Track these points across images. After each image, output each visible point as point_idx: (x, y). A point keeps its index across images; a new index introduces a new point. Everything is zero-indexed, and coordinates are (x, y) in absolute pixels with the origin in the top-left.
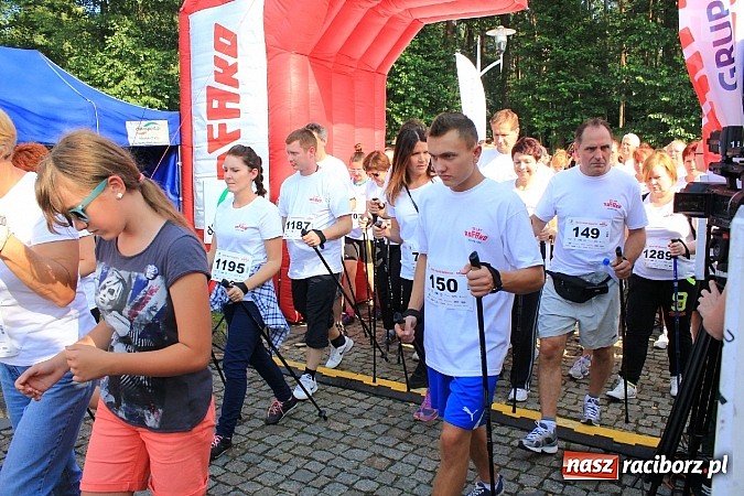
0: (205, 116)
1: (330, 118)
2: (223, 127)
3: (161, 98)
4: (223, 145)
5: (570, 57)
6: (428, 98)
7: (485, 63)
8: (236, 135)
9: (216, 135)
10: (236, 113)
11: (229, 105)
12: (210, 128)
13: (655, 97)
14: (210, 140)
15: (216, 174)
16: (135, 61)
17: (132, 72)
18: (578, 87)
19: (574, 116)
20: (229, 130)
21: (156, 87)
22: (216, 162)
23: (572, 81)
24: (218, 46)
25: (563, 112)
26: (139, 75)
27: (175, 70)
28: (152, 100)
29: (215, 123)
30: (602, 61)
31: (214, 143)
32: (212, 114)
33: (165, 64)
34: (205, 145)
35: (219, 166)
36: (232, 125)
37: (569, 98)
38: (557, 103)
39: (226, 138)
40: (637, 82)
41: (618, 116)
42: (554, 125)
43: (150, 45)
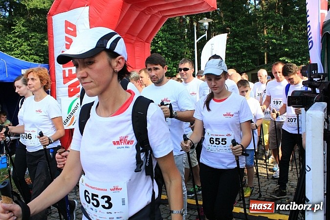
0: (61, 66)
2: (70, 71)
3: (40, 56)
4: (70, 80)
5: (239, 31)
6: (172, 53)
7: (198, 36)
9: (67, 75)
12: (64, 71)
13: (281, 49)
14: (65, 78)
15: (68, 94)
16: (27, 39)
17: (25, 44)
18: (244, 46)
19: (243, 60)
21: (37, 51)
22: (67, 88)
23: (241, 43)
24: (67, 32)
25: (237, 58)
26: (29, 45)
27: (47, 43)
28: (35, 57)
29: (67, 69)
30: (255, 32)
31: (66, 79)
33: (42, 40)
34: (62, 80)
35: (69, 91)
37: (240, 51)
38: (235, 54)
40: (272, 42)
41: (264, 59)
42: (234, 64)
43: (34, 30)
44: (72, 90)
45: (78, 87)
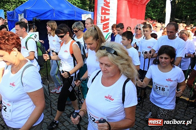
0: (101, 14)
1: (131, 17)
2: (105, 17)
4: (104, 21)
8: (108, 20)
10: (108, 14)
11: (107, 12)
12: (102, 17)
14: (102, 20)
15: (102, 28)
20: (106, 18)
22: (103, 25)
29: (103, 16)
31: (102, 21)
32: (102, 13)
34: (100, 21)
35: (103, 27)
36: (107, 17)
39: (105, 20)
44: (105, 26)
45: (108, 25)
